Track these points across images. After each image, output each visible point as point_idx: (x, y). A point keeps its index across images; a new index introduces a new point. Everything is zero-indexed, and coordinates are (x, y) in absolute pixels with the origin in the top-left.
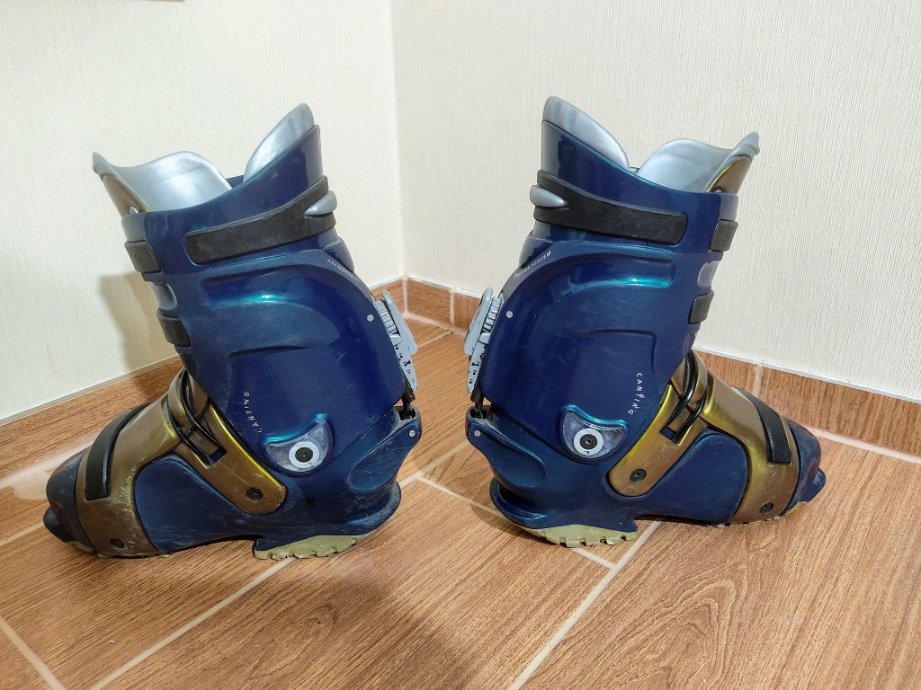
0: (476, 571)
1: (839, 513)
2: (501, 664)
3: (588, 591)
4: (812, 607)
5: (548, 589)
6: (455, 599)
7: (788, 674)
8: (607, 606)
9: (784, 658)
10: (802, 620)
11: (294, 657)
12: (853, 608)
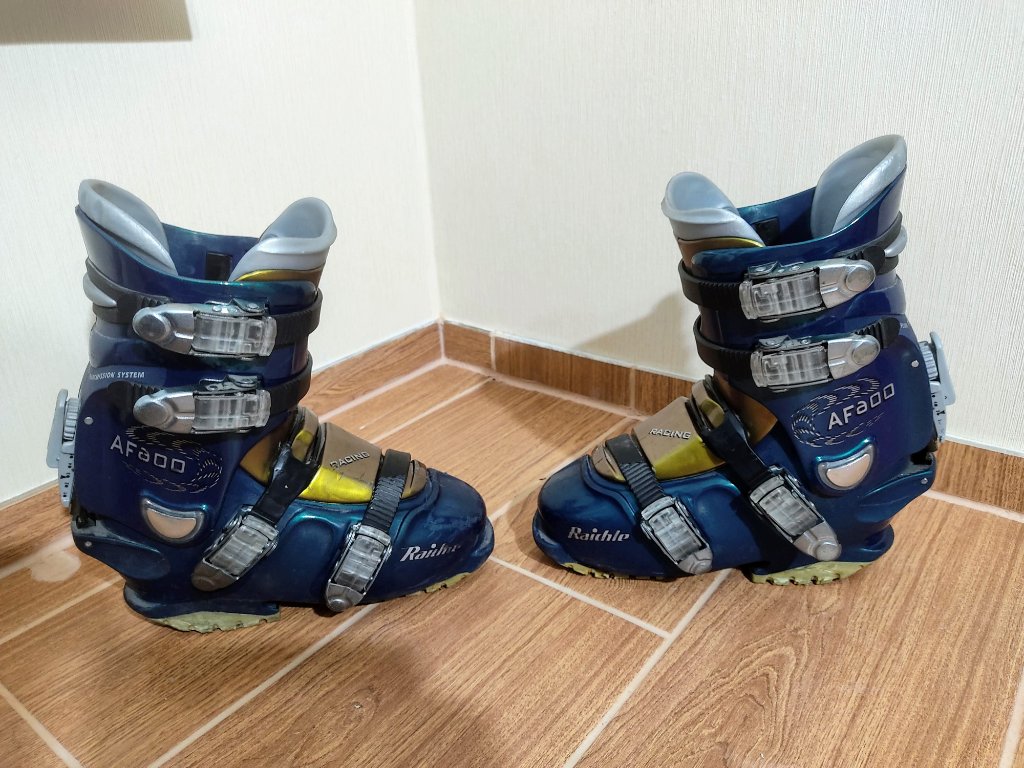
0: (525, 645)
1: (905, 570)
2: (552, 745)
3: (641, 663)
4: (874, 674)
5: (599, 663)
6: (502, 676)
7: (848, 745)
8: (662, 679)
9: (845, 728)
10: (864, 687)
11: (336, 744)
12: (916, 673)
